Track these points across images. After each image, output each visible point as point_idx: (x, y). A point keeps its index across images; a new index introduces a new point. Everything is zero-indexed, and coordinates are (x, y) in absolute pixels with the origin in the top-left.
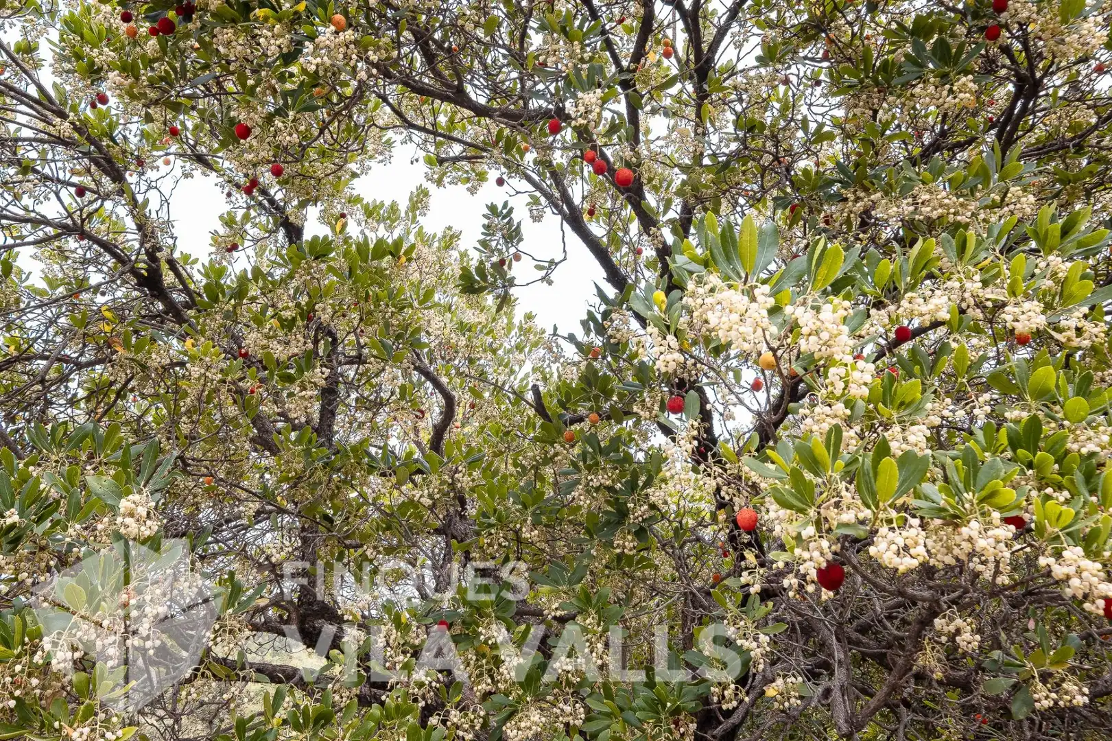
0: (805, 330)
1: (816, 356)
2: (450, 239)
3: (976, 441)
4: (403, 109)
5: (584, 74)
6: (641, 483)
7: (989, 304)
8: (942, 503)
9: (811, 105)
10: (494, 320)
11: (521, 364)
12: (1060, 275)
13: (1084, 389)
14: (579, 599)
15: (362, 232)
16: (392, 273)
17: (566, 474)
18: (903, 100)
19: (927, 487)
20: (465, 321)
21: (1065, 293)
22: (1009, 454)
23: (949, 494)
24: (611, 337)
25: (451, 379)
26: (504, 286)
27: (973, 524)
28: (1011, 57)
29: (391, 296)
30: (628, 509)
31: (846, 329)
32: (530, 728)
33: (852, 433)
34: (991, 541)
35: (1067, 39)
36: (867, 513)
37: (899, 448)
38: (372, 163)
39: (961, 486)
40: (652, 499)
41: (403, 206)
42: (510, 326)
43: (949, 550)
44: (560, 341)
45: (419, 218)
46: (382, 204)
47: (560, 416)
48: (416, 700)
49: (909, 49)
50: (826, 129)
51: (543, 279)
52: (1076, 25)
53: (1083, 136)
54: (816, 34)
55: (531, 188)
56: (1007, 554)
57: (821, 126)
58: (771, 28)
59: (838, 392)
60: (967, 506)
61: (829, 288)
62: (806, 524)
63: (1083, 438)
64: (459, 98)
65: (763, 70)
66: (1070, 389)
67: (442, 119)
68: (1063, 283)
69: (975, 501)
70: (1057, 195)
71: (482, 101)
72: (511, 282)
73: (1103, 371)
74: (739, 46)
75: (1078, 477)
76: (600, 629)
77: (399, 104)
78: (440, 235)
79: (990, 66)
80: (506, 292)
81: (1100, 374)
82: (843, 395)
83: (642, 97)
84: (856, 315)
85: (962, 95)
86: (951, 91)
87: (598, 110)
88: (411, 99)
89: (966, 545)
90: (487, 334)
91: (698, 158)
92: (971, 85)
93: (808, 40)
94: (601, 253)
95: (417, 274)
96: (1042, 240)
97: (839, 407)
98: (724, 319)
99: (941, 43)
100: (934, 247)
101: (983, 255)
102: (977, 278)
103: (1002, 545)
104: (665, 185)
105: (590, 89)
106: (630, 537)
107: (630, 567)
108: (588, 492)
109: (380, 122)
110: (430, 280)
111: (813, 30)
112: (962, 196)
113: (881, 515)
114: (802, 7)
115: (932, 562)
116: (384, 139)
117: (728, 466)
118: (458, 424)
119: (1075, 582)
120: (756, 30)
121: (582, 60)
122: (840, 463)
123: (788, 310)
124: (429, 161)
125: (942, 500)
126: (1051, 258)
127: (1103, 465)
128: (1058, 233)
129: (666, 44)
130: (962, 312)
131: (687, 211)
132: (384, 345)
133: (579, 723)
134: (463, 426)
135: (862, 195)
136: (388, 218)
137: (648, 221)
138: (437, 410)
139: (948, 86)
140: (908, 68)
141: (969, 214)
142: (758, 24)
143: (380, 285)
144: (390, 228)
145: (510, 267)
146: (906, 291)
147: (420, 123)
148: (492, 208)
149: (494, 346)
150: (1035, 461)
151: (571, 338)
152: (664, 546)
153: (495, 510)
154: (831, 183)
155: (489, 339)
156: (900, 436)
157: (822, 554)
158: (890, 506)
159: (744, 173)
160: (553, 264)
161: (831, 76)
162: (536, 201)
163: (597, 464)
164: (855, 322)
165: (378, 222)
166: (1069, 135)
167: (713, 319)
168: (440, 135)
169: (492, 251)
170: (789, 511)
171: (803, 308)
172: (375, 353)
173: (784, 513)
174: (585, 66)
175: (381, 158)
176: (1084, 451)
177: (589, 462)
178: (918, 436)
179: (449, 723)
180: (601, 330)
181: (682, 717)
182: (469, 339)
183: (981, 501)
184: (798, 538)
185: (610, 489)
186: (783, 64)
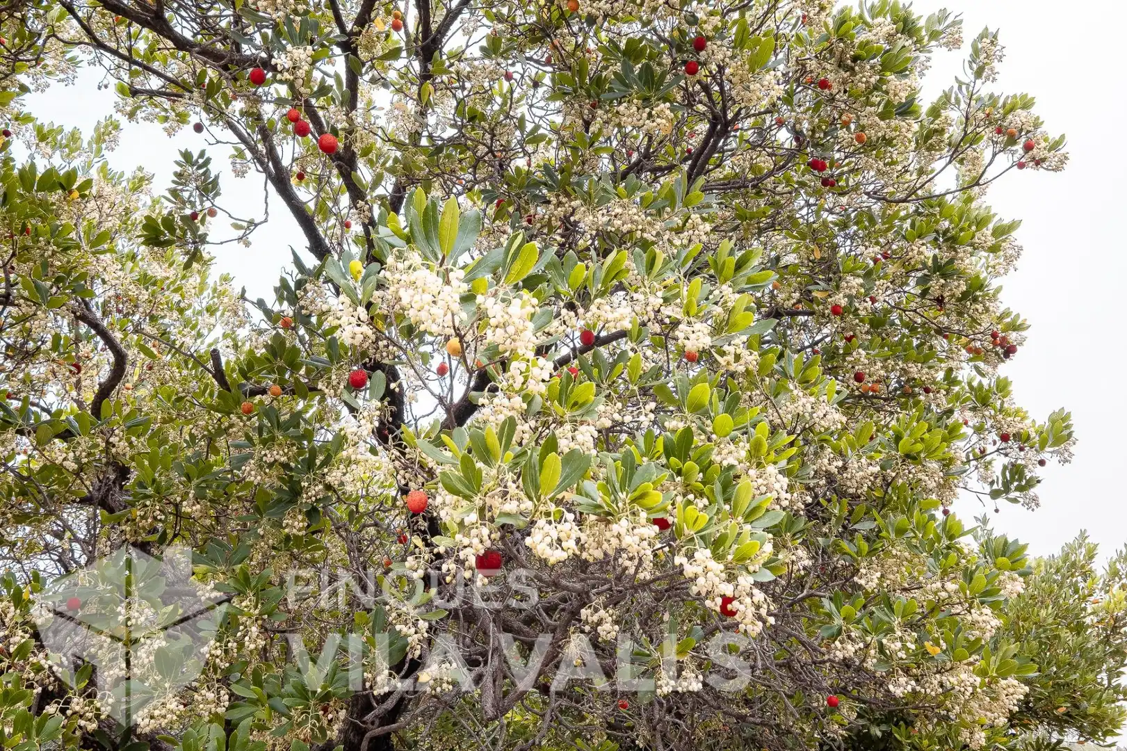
0: (493, 322)
1: (501, 348)
2: (140, 182)
3: (637, 446)
4: (94, 27)
5: (297, 27)
6: (318, 462)
7: (667, 321)
8: (599, 501)
9: (531, 106)
10: (184, 277)
11: (211, 328)
12: (729, 304)
13: (732, 407)
14: (237, 580)
15: (32, 157)
16: (59, 207)
17: (237, 447)
18: (610, 115)
19: (589, 485)
20: (149, 272)
21: (730, 321)
22: (663, 460)
23: (606, 493)
24: (302, 307)
25: (126, 336)
26: (194, 242)
27: (624, 522)
28: (709, 95)
29: (55, 232)
30: (302, 488)
31: (531, 326)
32: (164, 717)
33: (526, 427)
34: (637, 539)
35: (752, 87)
36: (528, 505)
37: (568, 446)
38: (52, 81)
39: (617, 486)
40: (329, 479)
41: (87, 135)
42: (202, 287)
43: (599, 545)
44: (248, 305)
45: (104, 152)
46: (60, 130)
47: (240, 386)
48: (31, 686)
49: (618, 67)
50: (541, 131)
51: (240, 239)
52: (760, 76)
53: (761, 179)
54: (543, 38)
55: (236, 139)
56: (649, 552)
57: (537, 127)
58: (500, 22)
59: (517, 386)
60: (620, 505)
61: (521, 284)
62: (471, 510)
63: (725, 452)
64: (159, 24)
65: (487, 62)
66: (721, 406)
67: (141, 46)
68: (730, 312)
69: (628, 501)
70: (735, 229)
71: (188, 35)
72: (203, 239)
73: (752, 391)
74: (468, 33)
75: (718, 487)
76: (257, 612)
77: (89, 18)
78: (128, 175)
79: (690, 101)
80: (196, 249)
81: (749, 393)
82: (522, 389)
83: (363, 64)
84: (543, 314)
85: (659, 120)
86: (650, 116)
87: (306, 68)
88: (103, 15)
89: (614, 542)
90: (176, 291)
91: (415, 136)
92: (668, 112)
93: (534, 41)
94: (306, 221)
95: (96, 215)
96: (720, 269)
97: (518, 401)
98: (417, 298)
99: (647, 69)
100: (626, 259)
101: (669, 274)
102: (660, 294)
103: (645, 544)
104: (381, 161)
105: (301, 43)
106: (300, 517)
107: (298, 548)
108: (261, 467)
109: (66, 37)
110: (112, 223)
111: (541, 33)
112: (651, 215)
113: (542, 508)
114: (532, 8)
115: (585, 555)
116: (68, 56)
117: (407, 450)
118: (129, 385)
119: (701, 581)
120: (485, 21)
121: (295, 12)
122: (510, 455)
123: (480, 299)
124: (121, 91)
125: (600, 497)
126: (724, 287)
127: (739, 477)
128: (733, 267)
129: (396, 17)
130: (644, 324)
131: (399, 190)
132: (38, 287)
133: (221, 710)
134: (135, 387)
135: (564, 200)
136: (66, 146)
137: (357, 193)
138: (107, 368)
139: (647, 110)
140: (617, 87)
141: (654, 233)
142: (487, 15)
143: (44, 219)
144: (68, 157)
145: (203, 221)
146: (596, 297)
147: (113, 45)
148: (187, 156)
149: (182, 305)
150: (684, 469)
151: (261, 304)
152: (338, 529)
153: (154, 481)
154: (538, 184)
155: (177, 297)
156: (570, 435)
157: (481, 542)
158: (551, 500)
159: (460, 161)
160: (252, 224)
161: (553, 80)
162: (240, 154)
163: (273, 439)
164: (543, 319)
165: (54, 148)
166: (750, 176)
167: (406, 297)
168: (136, 63)
169: (184, 203)
170: (455, 497)
171: (493, 300)
172: (26, 294)
173: (450, 498)
174: (298, 19)
175: (62, 76)
176: (725, 463)
177: (265, 435)
178: (586, 435)
179: (69, 712)
180: (293, 300)
181: (331, 703)
182: (153, 294)
183: (633, 501)
184: (461, 524)
185: (286, 466)
186: (506, 59)
